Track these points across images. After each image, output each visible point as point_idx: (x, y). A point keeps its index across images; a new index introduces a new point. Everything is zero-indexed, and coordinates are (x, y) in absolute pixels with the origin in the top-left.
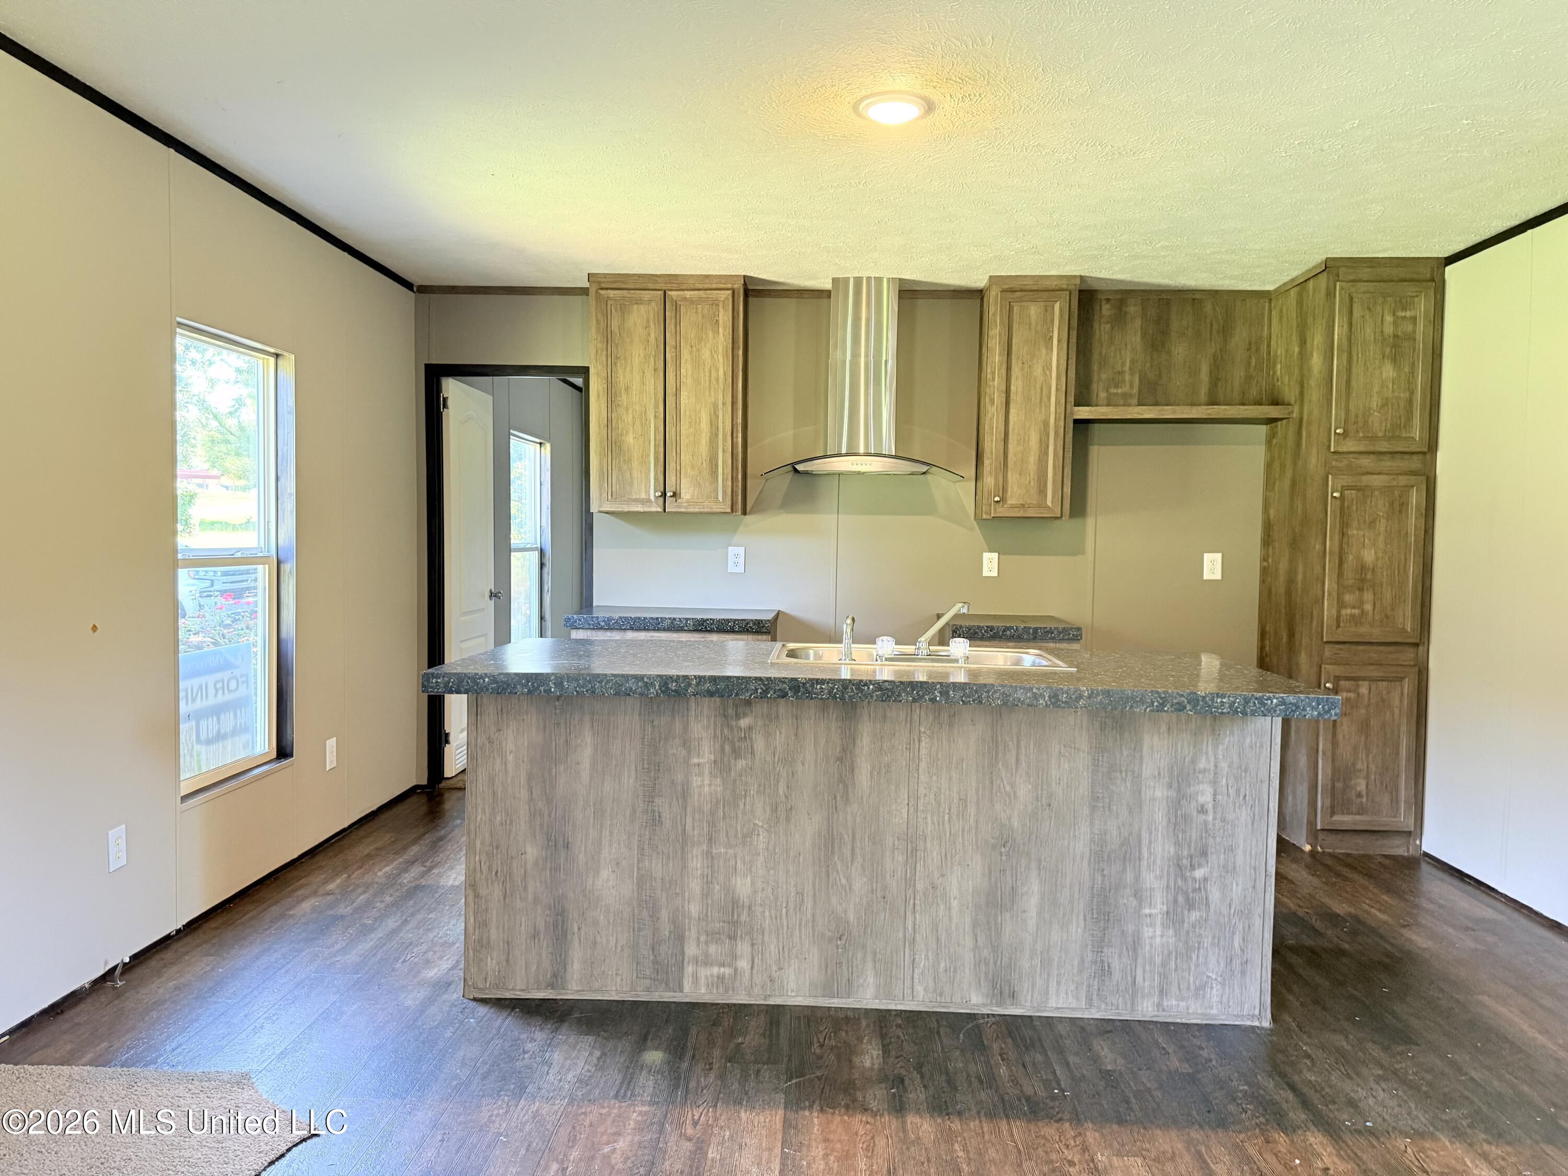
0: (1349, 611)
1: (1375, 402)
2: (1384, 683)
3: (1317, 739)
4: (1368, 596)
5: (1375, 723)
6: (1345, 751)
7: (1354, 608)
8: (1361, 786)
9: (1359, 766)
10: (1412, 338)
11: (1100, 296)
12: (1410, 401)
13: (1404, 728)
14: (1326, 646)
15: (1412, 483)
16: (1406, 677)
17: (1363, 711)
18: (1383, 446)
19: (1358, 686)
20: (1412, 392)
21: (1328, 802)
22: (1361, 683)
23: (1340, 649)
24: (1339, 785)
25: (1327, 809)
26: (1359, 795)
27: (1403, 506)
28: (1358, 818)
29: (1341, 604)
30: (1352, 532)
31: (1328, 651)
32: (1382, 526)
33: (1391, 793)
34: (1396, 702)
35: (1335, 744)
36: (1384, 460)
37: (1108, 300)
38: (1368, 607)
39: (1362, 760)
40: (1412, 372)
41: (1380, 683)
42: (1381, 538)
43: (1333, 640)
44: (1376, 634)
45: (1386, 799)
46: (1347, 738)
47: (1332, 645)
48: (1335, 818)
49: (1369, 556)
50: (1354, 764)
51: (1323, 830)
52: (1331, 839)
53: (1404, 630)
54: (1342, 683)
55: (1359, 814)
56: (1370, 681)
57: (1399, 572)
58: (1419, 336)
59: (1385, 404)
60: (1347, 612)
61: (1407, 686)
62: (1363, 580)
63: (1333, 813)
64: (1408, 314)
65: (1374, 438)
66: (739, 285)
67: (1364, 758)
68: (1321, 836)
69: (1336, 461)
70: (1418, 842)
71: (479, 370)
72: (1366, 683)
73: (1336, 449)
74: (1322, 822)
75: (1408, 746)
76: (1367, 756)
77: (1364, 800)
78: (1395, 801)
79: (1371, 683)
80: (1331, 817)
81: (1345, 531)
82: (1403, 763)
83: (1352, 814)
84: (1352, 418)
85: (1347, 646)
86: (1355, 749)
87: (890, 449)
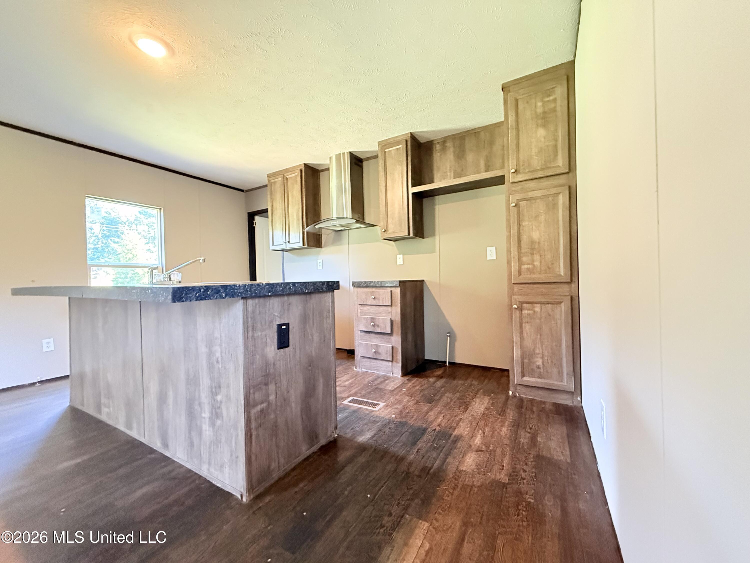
0: (526, 266)
1: (534, 151)
2: (549, 305)
3: (513, 335)
4: (537, 257)
5: (545, 329)
6: (528, 343)
7: (528, 264)
8: (539, 362)
9: (537, 351)
10: (554, 110)
11: (435, 142)
12: (556, 146)
13: (563, 332)
14: (515, 286)
15: (559, 191)
16: (562, 302)
17: (538, 321)
18: (540, 174)
19: (534, 307)
20: (556, 140)
21: (520, 370)
22: (535, 305)
23: (524, 287)
24: (526, 361)
25: (519, 373)
26: (539, 367)
27: (555, 205)
28: (539, 380)
29: (520, 263)
30: (525, 223)
31: (516, 288)
32: (542, 218)
33: (558, 368)
34: (558, 316)
35: (522, 338)
36: (542, 182)
37: (438, 143)
38: (537, 263)
39: (539, 348)
40: (556, 130)
41: (547, 305)
42: (542, 225)
43: (517, 282)
44: (543, 278)
45: (555, 370)
46: (529, 335)
47: (518, 285)
48: (525, 378)
49: (536, 235)
50: (534, 350)
51: (517, 384)
52: (523, 390)
53: (560, 275)
54: (525, 305)
55: (539, 378)
56: (540, 304)
57: (555, 243)
58: (558, 108)
59: (540, 151)
60: (524, 267)
61: (565, 307)
62: (533, 249)
63: (523, 376)
64: (551, 98)
65: (535, 171)
66: (303, 167)
67: (540, 348)
68: (518, 388)
69: (514, 187)
70: (579, 399)
71: (264, 211)
72: (539, 305)
73: (512, 181)
74: (518, 380)
75: (567, 341)
76: (542, 346)
77: (542, 370)
78: (560, 373)
79: (542, 305)
80: (522, 378)
81: (521, 224)
82: (564, 351)
83: (535, 378)
84: (521, 163)
85: (527, 285)
86: (534, 342)
87: (349, 216)
